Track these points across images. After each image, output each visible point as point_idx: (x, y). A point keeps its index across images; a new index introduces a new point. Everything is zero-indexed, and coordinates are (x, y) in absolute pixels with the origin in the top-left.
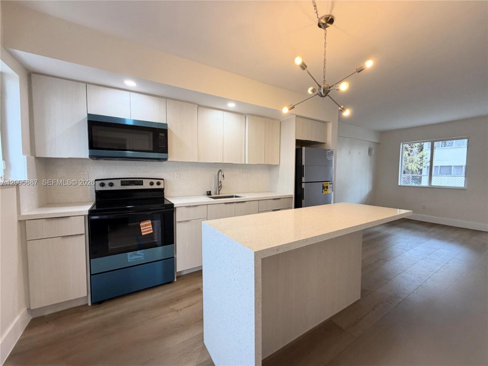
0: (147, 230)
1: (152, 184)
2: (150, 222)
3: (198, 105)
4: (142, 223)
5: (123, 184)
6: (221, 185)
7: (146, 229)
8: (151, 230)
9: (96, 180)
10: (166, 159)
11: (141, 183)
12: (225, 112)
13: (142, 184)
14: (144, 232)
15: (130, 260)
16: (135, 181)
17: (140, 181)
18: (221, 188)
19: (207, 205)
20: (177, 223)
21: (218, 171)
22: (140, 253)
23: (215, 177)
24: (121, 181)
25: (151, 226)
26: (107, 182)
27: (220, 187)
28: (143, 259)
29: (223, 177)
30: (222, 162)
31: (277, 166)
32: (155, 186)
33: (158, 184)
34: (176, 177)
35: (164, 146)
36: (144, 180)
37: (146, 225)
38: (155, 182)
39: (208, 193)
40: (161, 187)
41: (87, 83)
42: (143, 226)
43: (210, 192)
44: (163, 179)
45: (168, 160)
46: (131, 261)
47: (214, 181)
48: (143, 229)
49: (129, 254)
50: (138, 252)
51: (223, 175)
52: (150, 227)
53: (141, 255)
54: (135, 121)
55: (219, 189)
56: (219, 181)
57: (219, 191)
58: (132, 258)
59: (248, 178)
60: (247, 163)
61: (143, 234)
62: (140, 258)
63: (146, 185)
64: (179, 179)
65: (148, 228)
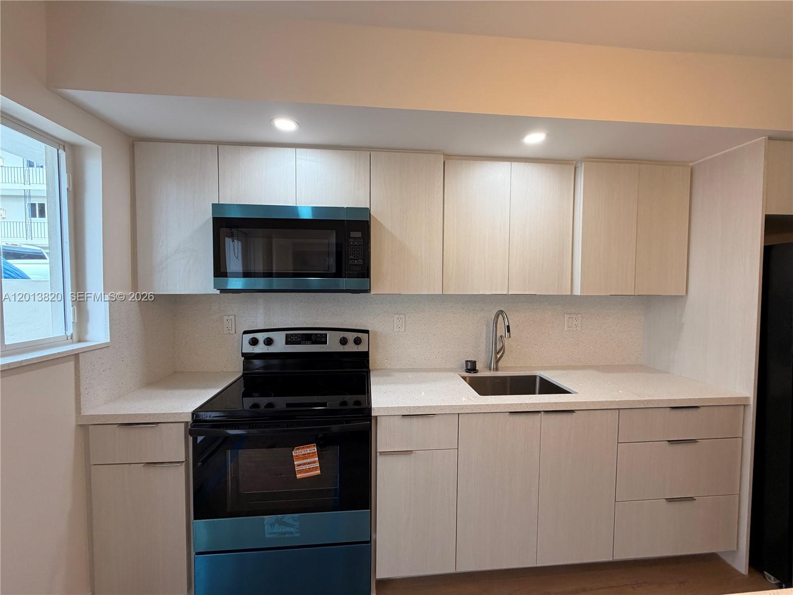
0: (307, 467)
1: (344, 341)
2: (314, 449)
3: (444, 155)
4: (297, 449)
5: (289, 341)
6: (503, 348)
7: (305, 464)
8: (315, 469)
9: (245, 332)
10: (368, 291)
11: (323, 339)
12: (516, 165)
13: (325, 343)
14: (301, 471)
15: (268, 534)
16: (312, 334)
17: (321, 334)
18: (503, 353)
19: (459, 414)
20: (378, 453)
21: (495, 312)
22: (291, 521)
23: (488, 325)
24: (287, 335)
25: (317, 459)
26: (261, 337)
27: (498, 353)
28: (298, 535)
29: (509, 331)
30: (505, 293)
31: (678, 300)
32: (351, 348)
33: (358, 341)
34: (395, 327)
35: (361, 262)
36: (328, 333)
37: (305, 456)
38: (351, 336)
39: (469, 367)
40: (362, 348)
41: (219, 143)
42: (298, 458)
43: (474, 363)
44: (367, 332)
45: (372, 293)
46: (271, 536)
47: (484, 335)
48: (299, 465)
49: (268, 519)
50: (288, 518)
51: (508, 327)
52: (314, 462)
53: (292, 526)
54: (316, 209)
55: (498, 356)
56: (499, 335)
57: (497, 361)
58: (275, 531)
59: (579, 329)
60: (577, 292)
61: (299, 476)
62: (291, 533)
63: (332, 345)
64: (403, 330)
65: (310, 463)
